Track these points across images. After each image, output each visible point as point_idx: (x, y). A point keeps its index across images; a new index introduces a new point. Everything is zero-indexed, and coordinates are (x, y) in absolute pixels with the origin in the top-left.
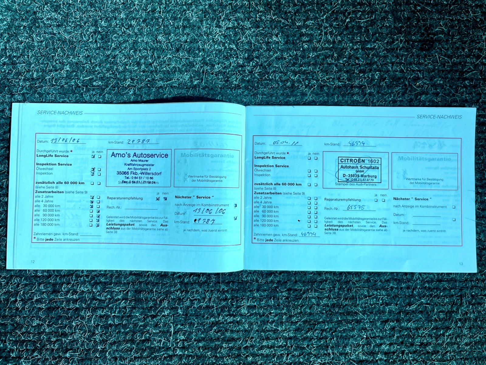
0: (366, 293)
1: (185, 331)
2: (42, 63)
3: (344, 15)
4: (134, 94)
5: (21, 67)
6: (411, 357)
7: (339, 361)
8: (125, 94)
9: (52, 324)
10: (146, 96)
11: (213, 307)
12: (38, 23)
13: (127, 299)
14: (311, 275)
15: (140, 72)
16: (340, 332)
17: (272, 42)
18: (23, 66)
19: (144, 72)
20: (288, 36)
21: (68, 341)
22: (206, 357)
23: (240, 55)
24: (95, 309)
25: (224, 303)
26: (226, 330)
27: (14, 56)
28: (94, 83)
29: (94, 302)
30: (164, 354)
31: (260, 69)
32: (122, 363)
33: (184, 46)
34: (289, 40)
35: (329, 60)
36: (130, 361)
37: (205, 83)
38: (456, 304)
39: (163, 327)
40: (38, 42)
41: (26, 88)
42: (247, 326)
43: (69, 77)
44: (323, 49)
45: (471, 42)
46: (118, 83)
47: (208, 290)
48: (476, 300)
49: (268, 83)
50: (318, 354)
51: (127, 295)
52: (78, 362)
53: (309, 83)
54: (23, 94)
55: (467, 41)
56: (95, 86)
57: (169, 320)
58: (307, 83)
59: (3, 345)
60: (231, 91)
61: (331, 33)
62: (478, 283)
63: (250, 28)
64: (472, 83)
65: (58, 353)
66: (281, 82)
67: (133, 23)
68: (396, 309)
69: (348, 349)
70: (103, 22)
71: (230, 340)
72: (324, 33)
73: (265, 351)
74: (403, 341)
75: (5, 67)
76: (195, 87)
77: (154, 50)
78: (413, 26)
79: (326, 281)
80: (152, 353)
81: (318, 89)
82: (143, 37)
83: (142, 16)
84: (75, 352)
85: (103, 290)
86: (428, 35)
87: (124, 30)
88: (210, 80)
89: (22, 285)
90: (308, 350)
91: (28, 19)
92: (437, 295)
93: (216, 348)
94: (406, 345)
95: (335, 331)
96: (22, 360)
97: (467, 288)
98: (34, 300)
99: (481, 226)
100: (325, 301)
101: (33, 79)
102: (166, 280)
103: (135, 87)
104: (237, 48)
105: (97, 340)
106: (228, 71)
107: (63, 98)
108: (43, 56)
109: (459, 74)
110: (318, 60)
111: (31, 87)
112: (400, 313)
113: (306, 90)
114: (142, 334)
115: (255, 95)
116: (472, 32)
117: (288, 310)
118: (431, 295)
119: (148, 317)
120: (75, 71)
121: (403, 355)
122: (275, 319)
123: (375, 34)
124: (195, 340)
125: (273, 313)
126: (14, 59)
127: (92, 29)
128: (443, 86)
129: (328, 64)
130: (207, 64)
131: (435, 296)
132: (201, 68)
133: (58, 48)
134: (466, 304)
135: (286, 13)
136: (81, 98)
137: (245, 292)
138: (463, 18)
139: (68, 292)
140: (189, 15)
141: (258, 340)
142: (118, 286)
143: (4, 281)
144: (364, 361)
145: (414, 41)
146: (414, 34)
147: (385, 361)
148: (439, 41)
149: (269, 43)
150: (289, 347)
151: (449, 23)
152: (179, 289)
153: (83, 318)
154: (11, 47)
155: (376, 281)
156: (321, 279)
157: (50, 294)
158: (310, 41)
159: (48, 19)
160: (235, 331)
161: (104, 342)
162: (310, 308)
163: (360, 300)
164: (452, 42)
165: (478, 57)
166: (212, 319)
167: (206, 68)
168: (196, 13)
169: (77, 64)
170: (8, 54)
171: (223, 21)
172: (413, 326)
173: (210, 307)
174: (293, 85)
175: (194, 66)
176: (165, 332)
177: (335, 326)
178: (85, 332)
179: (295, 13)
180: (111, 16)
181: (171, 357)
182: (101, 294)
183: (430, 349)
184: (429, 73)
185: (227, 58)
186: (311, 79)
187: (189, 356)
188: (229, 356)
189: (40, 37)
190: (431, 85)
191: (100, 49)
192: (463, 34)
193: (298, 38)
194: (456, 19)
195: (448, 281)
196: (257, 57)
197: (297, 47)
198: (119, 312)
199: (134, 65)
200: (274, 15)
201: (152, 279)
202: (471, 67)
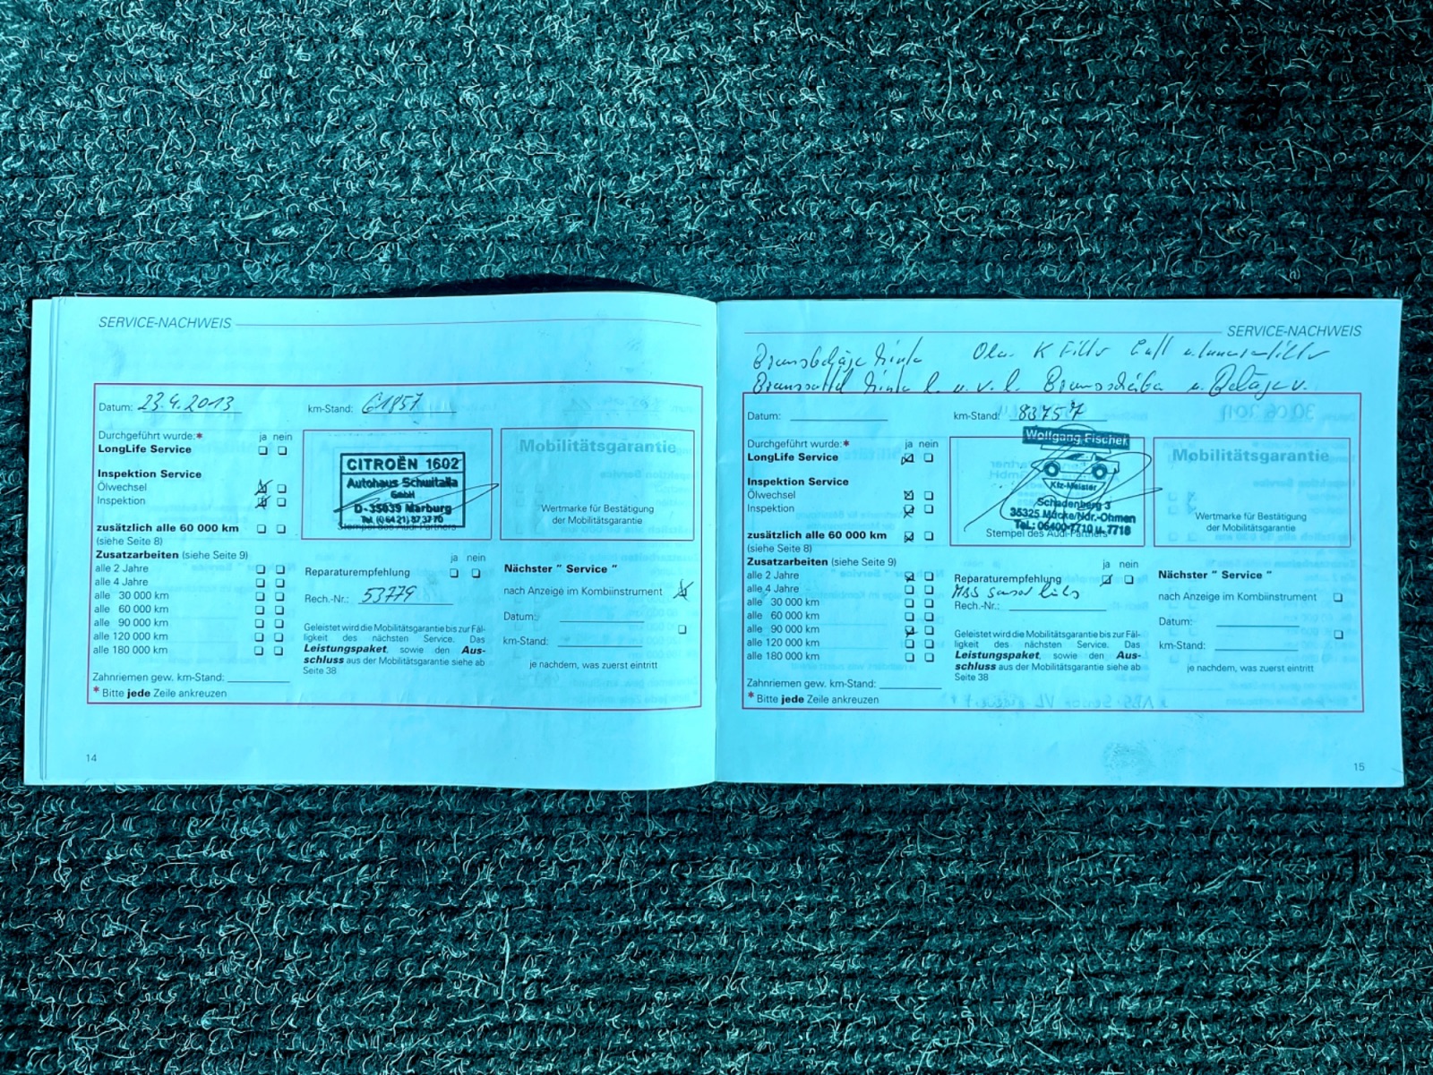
0: (1074, 846)
1: (543, 953)
2: (123, 174)
3: (1013, 25)
4: (393, 260)
5: (61, 184)
6: (1206, 1032)
7: (993, 1042)
8: (365, 262)
9: (158, 933)
10: (426, 267)
11: (625, 884)
12: (110, 54)
13: (374, 862)
14: (913, 793)
15: (408, 197)
16: (998, 957)
17: (797, 107)
18: (65, 181)
19: (420, 198)
20: (844, 88)
21: (204, 982)
22: (605, 1029)
23: (705, 146)
24: (282, 891)
25: (657, 874)
26: (665, 953)
27: (42, 153)
28: (275, 231)
29: (281, 869)
30: (482, 1021)
31: (763, 186)
32: (361, 1045)
33: (539, 119)
34: (850, 101)
35: (968, 160)
36: (386, 1039)
37: (600, 228)
38: (1340, 879)
39: (481, 942)
40: (110, 111)
41: (77, 247)
42: (724, 940)
43: (200, 214)
44: (949, 125)
45: (1390, 103)
46: (346, 230)
47: (611, 837)
48: (1398, 866)
49: (785, 227)
50: (932, 1023)
51: (377, 850)
52: (235, 1043)
53: (907, 229)
54: (69, 264)
55: (1378, 100)
56: (276, 239)
57: (498, 922)
58: (902, 229)
59: (19, 992)
60: (678, 250)
61: (974, 79)
62: (1405, 818)
63: (732, 64)
64: (1394, 224)
65: (176, 1016)
66: (824, 225)
67: (388, 51)
68: (1162, 893)
69: (1020, 1010)
70: (300, 51)
71: (675, 982)
72: (953, 78)
73: (779, 1014)
74: (1183, 985)
75: (15, 185)
76: (570, 240)
77: (451, 132)
78: (1219, 56)
79: (957, 811)
80: (448, 1019)
81: (934, 245)
82: (418, 94)
83: (413, 32)
84: (226, 1014)
85: (307, 835)
86: (1263, 85)
87: (360, 72)
88: (615, 220)
89: (70, 820)
90: (902, 1011)
91: (80, 43)
92: (1285, 851)
93: (633, 1005)
94: (1190, 997)
95: (982, 956)
96: (73, 1037)
97: (1374, 831)
98: (105, 864)
99: (1417, 648)
100: (952, 869)
101: (96, 219)
102: (487, 807)
103: (394, 240)
104: (696, 126)
105: (290, 980)
106: (667, 192)
107: (185, 276)
108: (126, 151)
109: (1356, 198)
110: (935, 158)
111: (90, 243)
112: (1172, 903)
113: (899, 250)
114: (420, 961)
115: (748, 263)
116: (1396, 72)
117: (846, 896)
118: (1266, 852)
119: (436, 913)
120: (219, 196)
121: (1181, 1028)
122: (806, 919)
123: (1106, 80)
124: (573, 981)
125: (799, 902)
126: (42, 160)
127: (267, 72)
128: (1308, 235)
129: (964, 170)
130: (605, 174)
131: (1277, 854)
132: (589, 184)
133: (170, 129)
134: (1370, 878)
135: (839, 18)
136: (236, 273)
137: (720, 841)
138: (1367, 31)
139: (203, 841)
140: (553, 27)
141: (757, 981)
142: (349, 824)
143: (19, 809)
144: (1067, 1042)
145: (1221, 102)
146: (1222, 79)
147: (1130, 1042)
148: (1297, 100)
149: (788, 108)
150: (846, 1001)
151: (1328, 46)
152: (525, 833)
153: (249, 915)
154: (31, 124)
155: (1102, 811)
156: (941, 804)
157: (153, 846)
158: (911, 103)
159: (139, 43)
160: (690, 953)
161: (308, 984)
162: (909, 890)
163: (1055, 867)
164: (1333, 104)
165: (1413, 147)
166: (624, 921)
167: (603, 183)
168: (574, 21)
169: (224, 173)
170: (23, 147)
171: (652, 43)
172: (1214, 941)
173: (616, 885)
174: (860, 234)
175: (567, 179)
176: (486, 957)
177: (982, 942)
178: (255, 955)
179: (867, 21)
180: (322, 33)
181: (503, 1028)
182: (300, 845)
183: (1262, 1008)
184: (1265, 197)
185: (665, 155)
186: (914, 215)
187: (557, 1026)
188: (674, 1026)
189: (116, 95)
190: (1272, 234)
191: (290, 130)
192: (1368, 80)
193: (876, 95)
194: (1346, 33)
195: (1315, 810)
196: (754, 152)
197: (873, 120)
198: (352, 899)
199: (390, 177)
200: (804, 26)
201: (447, 803)
202: (1391, 177)
